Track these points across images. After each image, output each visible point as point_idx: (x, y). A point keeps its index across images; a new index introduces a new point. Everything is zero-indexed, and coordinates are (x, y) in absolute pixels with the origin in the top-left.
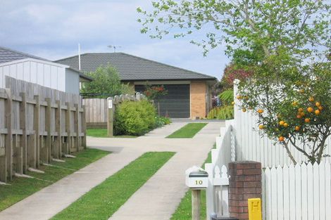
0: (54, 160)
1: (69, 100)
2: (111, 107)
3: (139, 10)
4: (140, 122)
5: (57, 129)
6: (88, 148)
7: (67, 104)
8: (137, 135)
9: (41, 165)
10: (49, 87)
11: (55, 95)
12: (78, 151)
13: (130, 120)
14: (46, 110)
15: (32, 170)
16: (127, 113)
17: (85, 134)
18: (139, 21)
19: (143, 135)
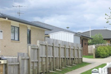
0: (67, 66)
1: (75, 46)
2: (94, 48)
3: (106, 14)
4: (105, 53)
5: (69, 56)
6: (83, 62)
7: (74, 47)
8: (104, 58)
9: (61, 68)
10: (66, 41)
11: (69, 44)
12: (79, 63)
13: (101, 52)
14: (64, 49)
15: (57, 69)
16: (101, 50)
17: (82, 57)
18: (106, 18)
19: (106, 58)
